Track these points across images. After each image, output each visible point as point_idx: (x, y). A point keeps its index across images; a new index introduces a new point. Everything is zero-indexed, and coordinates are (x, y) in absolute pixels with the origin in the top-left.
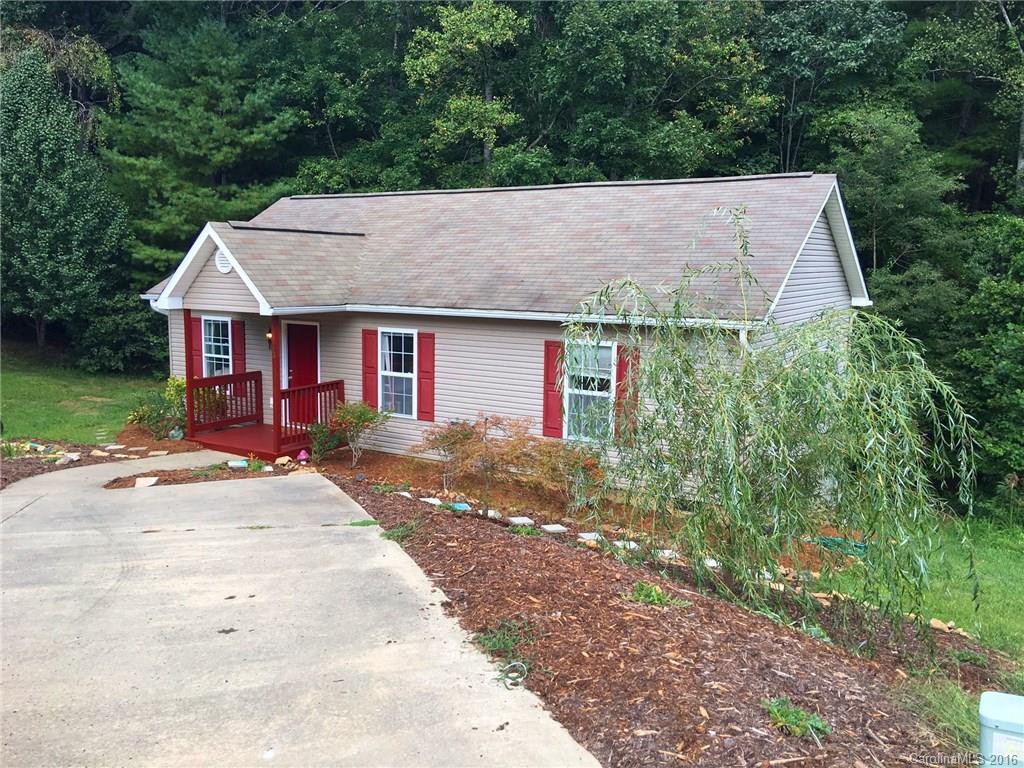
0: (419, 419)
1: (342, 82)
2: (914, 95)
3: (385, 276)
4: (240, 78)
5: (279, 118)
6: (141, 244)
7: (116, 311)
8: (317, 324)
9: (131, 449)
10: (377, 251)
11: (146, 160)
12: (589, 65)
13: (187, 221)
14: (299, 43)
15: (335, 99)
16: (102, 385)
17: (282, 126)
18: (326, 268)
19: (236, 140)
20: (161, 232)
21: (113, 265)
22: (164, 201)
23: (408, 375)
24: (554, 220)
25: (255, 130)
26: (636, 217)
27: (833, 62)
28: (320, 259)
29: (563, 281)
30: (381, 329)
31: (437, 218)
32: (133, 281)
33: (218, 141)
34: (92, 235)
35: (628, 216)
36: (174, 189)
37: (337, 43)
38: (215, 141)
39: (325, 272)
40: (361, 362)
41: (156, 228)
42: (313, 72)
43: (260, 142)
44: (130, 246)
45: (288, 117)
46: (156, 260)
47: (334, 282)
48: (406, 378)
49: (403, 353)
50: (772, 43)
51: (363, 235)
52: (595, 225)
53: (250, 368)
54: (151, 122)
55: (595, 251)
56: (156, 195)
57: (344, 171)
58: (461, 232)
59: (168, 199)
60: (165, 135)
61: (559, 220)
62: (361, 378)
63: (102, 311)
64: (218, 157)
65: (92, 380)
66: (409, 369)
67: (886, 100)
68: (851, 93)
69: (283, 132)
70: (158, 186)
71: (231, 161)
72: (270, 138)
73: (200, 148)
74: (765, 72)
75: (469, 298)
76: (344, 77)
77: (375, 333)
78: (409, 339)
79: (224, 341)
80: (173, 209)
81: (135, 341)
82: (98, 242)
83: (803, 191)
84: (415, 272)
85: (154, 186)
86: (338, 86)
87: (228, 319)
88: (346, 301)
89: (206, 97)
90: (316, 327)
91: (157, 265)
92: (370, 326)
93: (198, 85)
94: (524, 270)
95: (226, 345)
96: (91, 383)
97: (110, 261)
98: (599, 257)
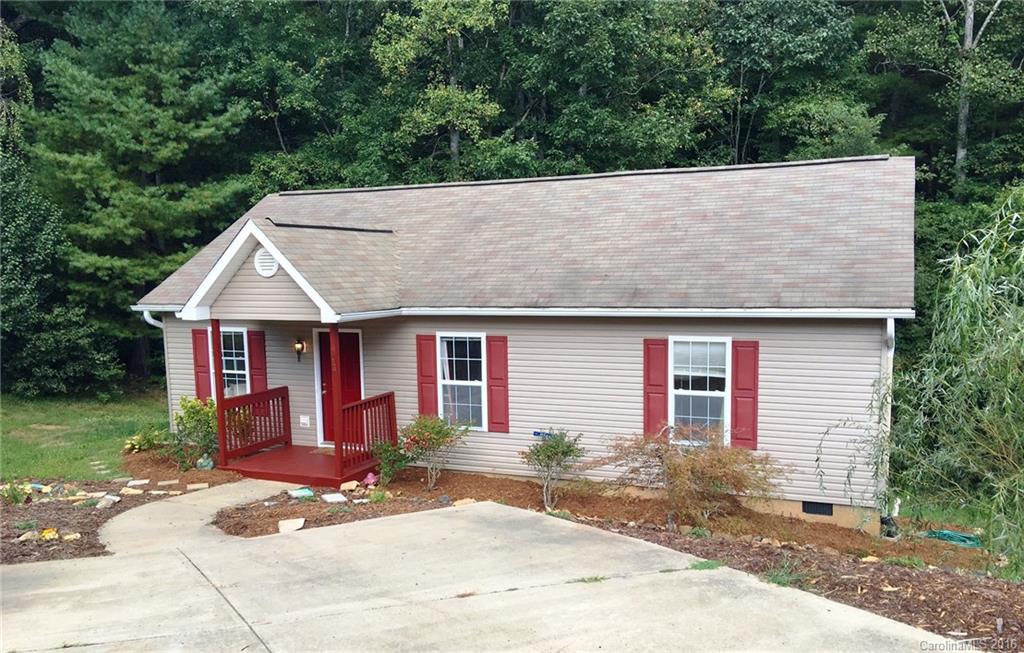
0: (490, 431)
1: (294, 71)
2: (863, 87)
3: (434, 275)
4: (184, 67)
5: (231, 110)
6: (79, 251)
7: (54, 326)
8: (359, 331)
9: (160, 484)
10: (413, 249)
11: (82, 156)
12: (578, 53)
13: (132, 224)
14: (245, 29)
15: (288, 90)
16: (44, 410)
17: (235, 119)
18: (371, 268)
19: (181, 134)
20: (103, 237)
21: (48, 275)
22: (105, 203)
23: (476, 383)
24: (613, 210)
25: (204, 123)
26: (709, 205)
27: (790, 55)
28: (363, 259)
29: (654, 274)
30: (439, 334)
31: (471, 212)
32: (70, 292)
33: (162, 135)
34: (23, 241)
35: (698, 204)
36: (114, 189)
37: (289, 29)
38: (157, 135)
39: (371, 274)
40: (415, 371)
41: (96, 232)
42: (263, 61)
43: (210, 137)
44: (65, 254)
45: (240, 110)
46: (98, 269)
47: (382, 284)
48: (472, 387)
49: (468, 359)
50: (730, 35)
51: (391, 232)
52: (665, 215)
53: (273, 384)
54: (83, 115)
55: (677, 241)
56: (94, 196)
57: (303, 166)
58: (508, 226)
59: (107, 199)
60: (103, 129)
61: (620, 210)
62: (416, 388)
63: (38, 328)
64: (165, 153)
65: (30, 406)
66: (477, 376)
67: (836, 92)
68: (804, 86)
69: (235, 125)
70: (96, 186)
71: (178, 158)
72: (222, 132)
73: (141, 143)
74: (725, 64)
75: (551, 296)
76: (296, 65)
77: (433, 338)
78: (476, 344)
79: (237, 355)
80: (116, 211)
81: (75, 359)
82: (31, 249)
83: (885, 174)
84: (471, 270)
85: (90, 186)
86: (291, 76)
87: (244, 330)
88: (399, 304)
89: (145, 88)
90: (358, 334)
91: (100, 274)
92: (424, 331)
93: (134, 73)
94: (603, 263)
95: (241, 358)
96: (32, 409)
97: (44, 271)
98: (685, 247)
